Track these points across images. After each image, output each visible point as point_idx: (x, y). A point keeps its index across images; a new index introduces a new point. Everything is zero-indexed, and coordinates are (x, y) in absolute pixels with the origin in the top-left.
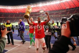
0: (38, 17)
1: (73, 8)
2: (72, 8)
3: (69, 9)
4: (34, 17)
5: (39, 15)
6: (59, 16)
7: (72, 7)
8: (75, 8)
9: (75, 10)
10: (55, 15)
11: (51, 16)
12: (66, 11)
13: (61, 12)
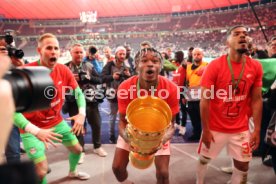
0: (75, 36)
1: (192, 12)
2: (189, 13)
3: (181, 13)
4: (61, 36)
5: (79, 29)
6: (150, 34)
7: (189, 8)
8: (197, 12)
9: (196, 18)
10: (137, 30)
11: (122, 33)
12: (172, 20)
13: (155, 20)
